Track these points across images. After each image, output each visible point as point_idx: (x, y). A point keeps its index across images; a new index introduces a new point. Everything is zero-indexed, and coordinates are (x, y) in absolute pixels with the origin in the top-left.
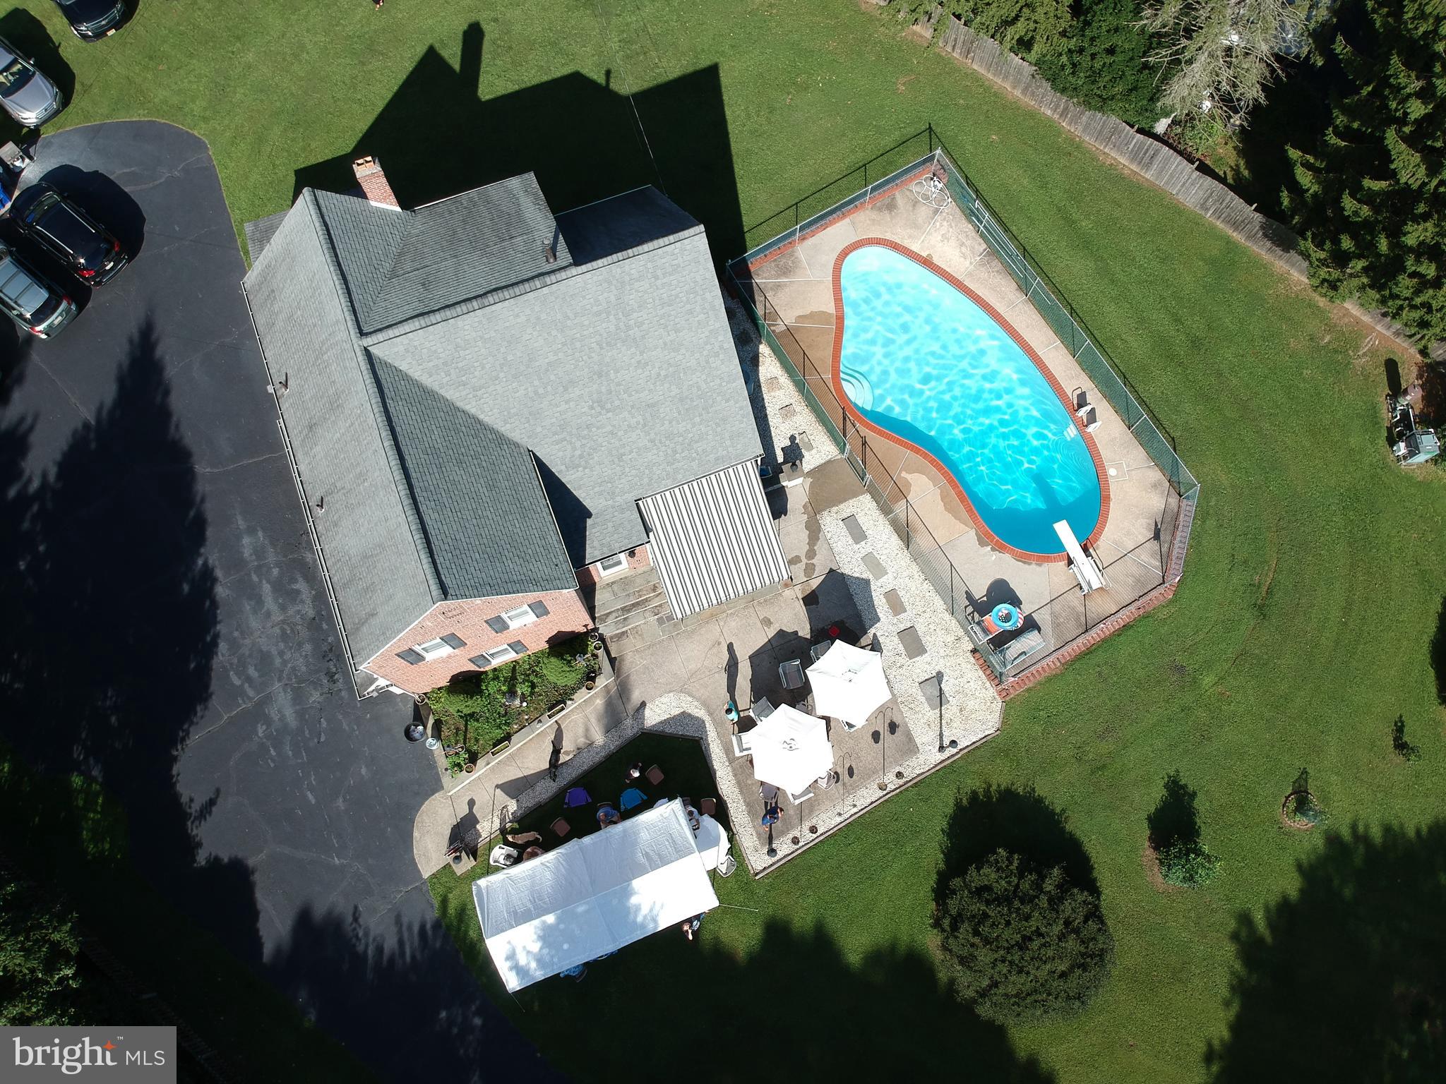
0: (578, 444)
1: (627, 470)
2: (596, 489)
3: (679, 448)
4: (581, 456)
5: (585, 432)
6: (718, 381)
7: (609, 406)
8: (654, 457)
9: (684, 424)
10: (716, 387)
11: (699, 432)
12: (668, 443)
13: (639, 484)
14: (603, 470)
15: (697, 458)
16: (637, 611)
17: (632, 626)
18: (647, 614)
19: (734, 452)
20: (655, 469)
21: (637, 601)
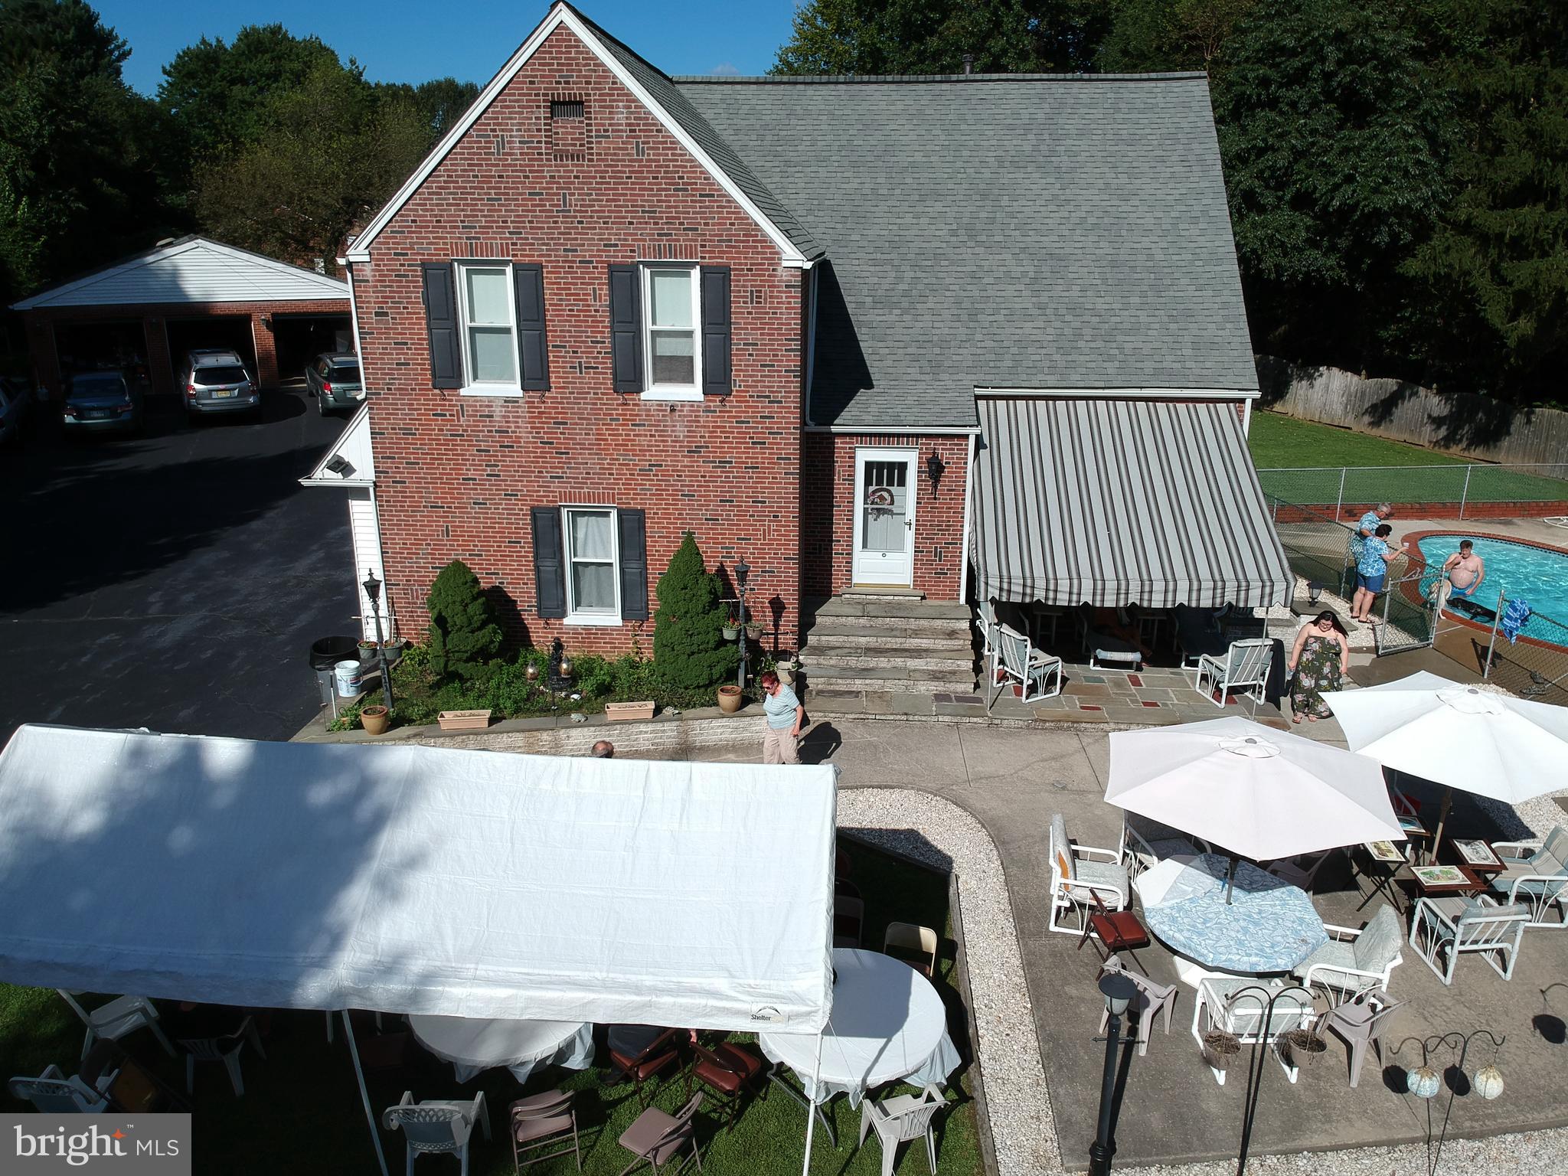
2: (911, 350)
5: (929, 263)
6: (1188, 257)
7: (983, 238)
8: (1035, 331)
9: (1108, 299)
10: (1183, 264)
11: (1133, 320)
12: (1068, 318)
13: (992, 364)
14: (936, 325)
15: (1121, 357)
16: (899, 662)
17: (876, 684)
18: (917, 675)
19: (1197, 371)
20: (1030, 350)
21: (906, 646)
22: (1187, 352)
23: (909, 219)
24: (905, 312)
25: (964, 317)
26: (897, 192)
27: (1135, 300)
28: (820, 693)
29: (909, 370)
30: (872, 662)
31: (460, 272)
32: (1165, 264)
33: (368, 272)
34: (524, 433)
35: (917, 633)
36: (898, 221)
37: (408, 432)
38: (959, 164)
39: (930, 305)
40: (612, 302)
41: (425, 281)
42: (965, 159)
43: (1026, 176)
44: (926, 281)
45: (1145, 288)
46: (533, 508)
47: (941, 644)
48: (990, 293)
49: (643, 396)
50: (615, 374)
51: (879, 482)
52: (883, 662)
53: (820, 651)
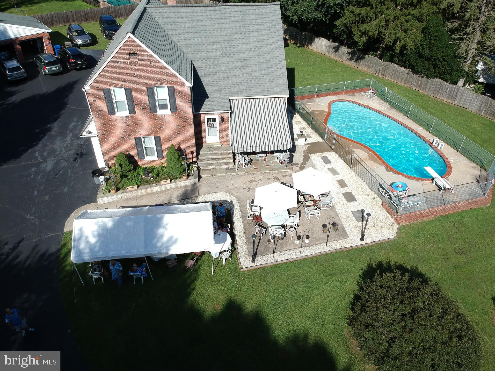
0: (212, 66)
1: (229, 84)
2: (214, 88)
3: (253, 81)
4: (212, 72)
5: (216, 63)
6: (275, 59)
7: (229, 55)
8: (242, 82)
9: (258, 72)
10: (274, 61)
11: (263, 77)
12: (249, 78)
13: (233, 91)
14: (220, 80)
15: (260, 88)
16: (218, 161)
17: (214, 167)
18: (222, 164)
19: (276, 91)
20: (241, 87)
21: (219, 157)
22: (274, 86)
23: (211, 50)
24: (212, 77)
25: (226, 78)
26: (207, 42)
27: (263, 72)
28: (203, 170)
29: (215, 93)
30: (212, 162)
31: (112, 90)
32: (270, 61)
33: (90, 91)
34: (131, 122)
35: (221, 154)
36: (208, 51)
37: (104, 124)
38: (221, 33)
39: (218, 75)
40: (148, 95)
41: (104, 93)
42: (223, 31)
43: (238, 36)
44: (216, 68)
45: (266, 68)
46: (135, 138)
47: (227, 156)
48: (231, 71)
49: (157, 114)
50: (150, 110)
51: (210, 122)
52: (215, 162)
53: (202, 160)
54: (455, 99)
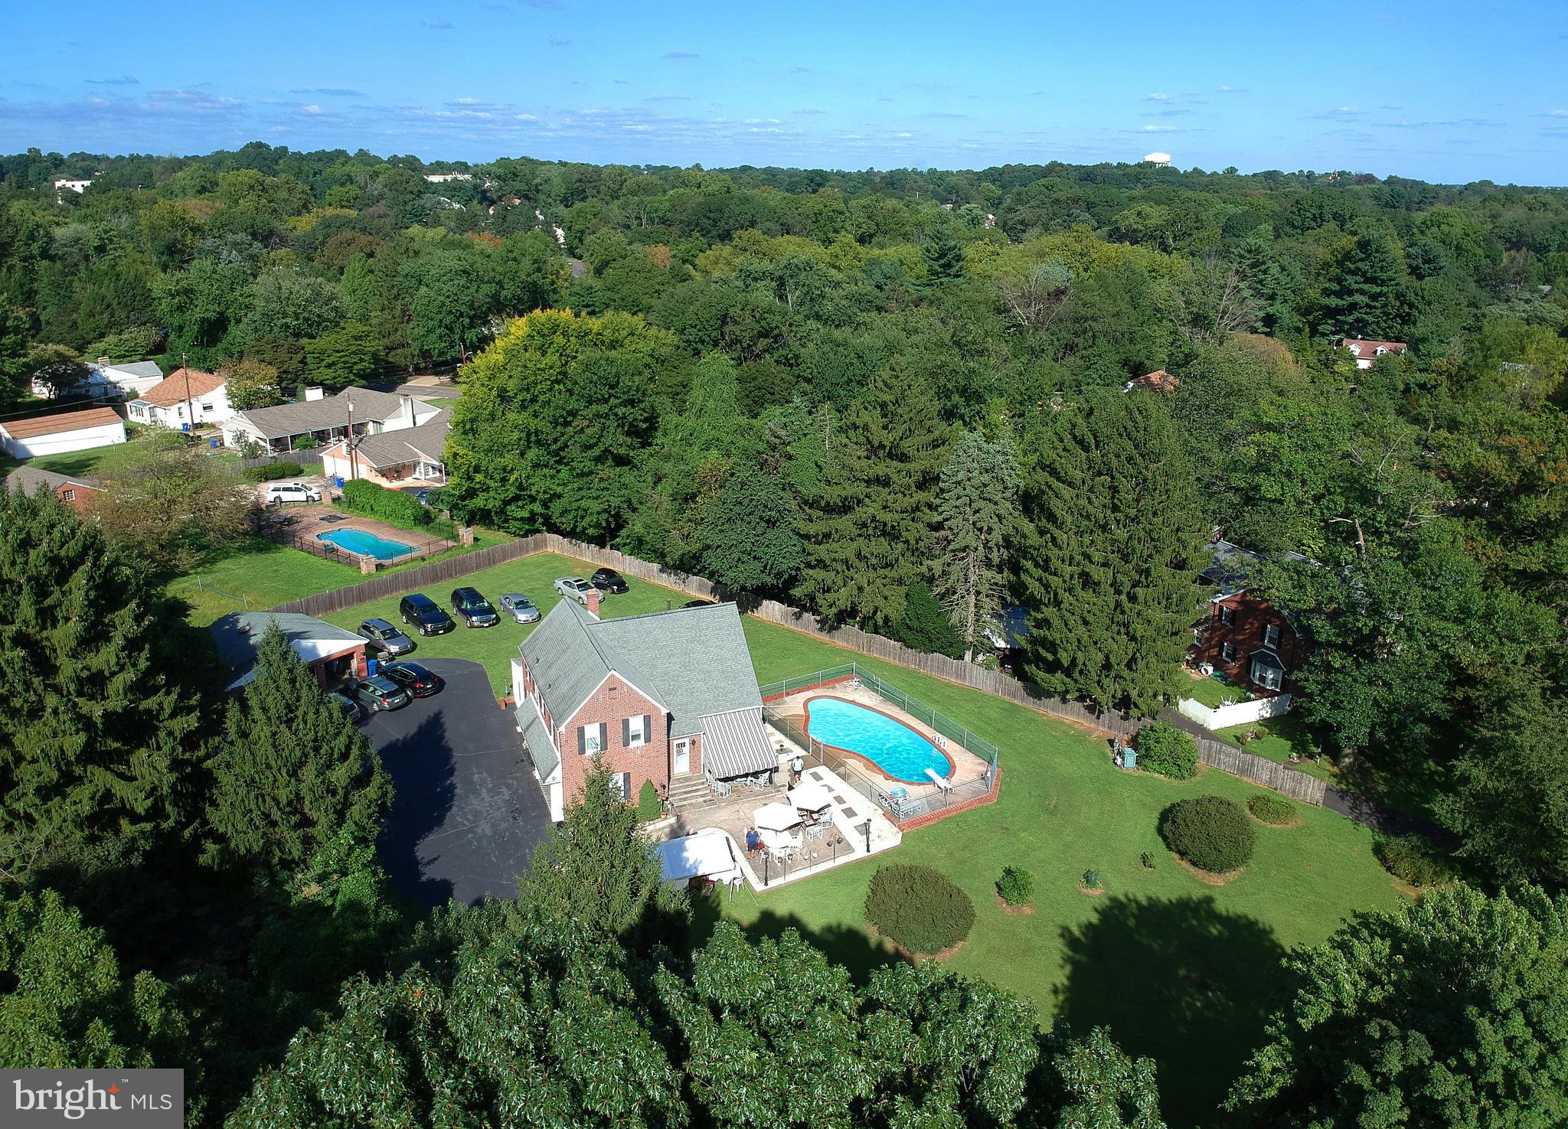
0: (672, 683)
1: (694, 700)
3: (720, 695)
4: (673, 690)
5: (676, 678)
6: (741, 666)
7: (688, 668)
8: (708, 697)
9: (724, 684)
10: (740, 669)
11: (731, 689)
12: (715, 691)
13: (700, 708)
14: (683, 698)
15: (730, 701)
17: (689, 802)
19: (748, 702)
20: (708, 702)
21: (693, 789)
22: (745, 696)
24: (674, 695)
25: (689, 694)
26: (662, 656)
27: (730, 683)
28: (677, 807)
29: (680, 714)
31: (586, 727)
32: (736, 670)
33: (564, 732)
36: (665, 666)
38: (676, 644)
40: (623, 728)
42: (678, 642)
43: (695, 646)
45: (732, 679)
47: (701, 787)
48: (694, 686)
49: (630, 746)
50: (623, 742)
51: (681, 749)
52: (689, 795)
54: (964, 679)
